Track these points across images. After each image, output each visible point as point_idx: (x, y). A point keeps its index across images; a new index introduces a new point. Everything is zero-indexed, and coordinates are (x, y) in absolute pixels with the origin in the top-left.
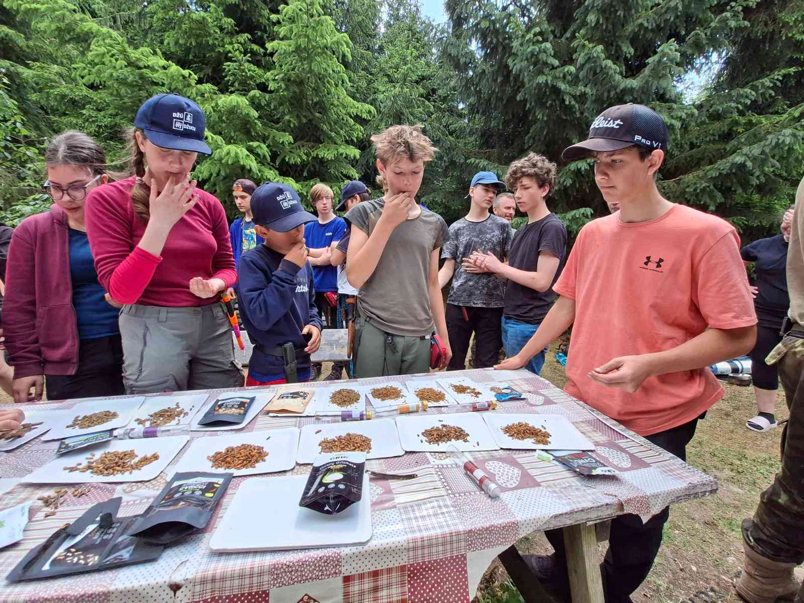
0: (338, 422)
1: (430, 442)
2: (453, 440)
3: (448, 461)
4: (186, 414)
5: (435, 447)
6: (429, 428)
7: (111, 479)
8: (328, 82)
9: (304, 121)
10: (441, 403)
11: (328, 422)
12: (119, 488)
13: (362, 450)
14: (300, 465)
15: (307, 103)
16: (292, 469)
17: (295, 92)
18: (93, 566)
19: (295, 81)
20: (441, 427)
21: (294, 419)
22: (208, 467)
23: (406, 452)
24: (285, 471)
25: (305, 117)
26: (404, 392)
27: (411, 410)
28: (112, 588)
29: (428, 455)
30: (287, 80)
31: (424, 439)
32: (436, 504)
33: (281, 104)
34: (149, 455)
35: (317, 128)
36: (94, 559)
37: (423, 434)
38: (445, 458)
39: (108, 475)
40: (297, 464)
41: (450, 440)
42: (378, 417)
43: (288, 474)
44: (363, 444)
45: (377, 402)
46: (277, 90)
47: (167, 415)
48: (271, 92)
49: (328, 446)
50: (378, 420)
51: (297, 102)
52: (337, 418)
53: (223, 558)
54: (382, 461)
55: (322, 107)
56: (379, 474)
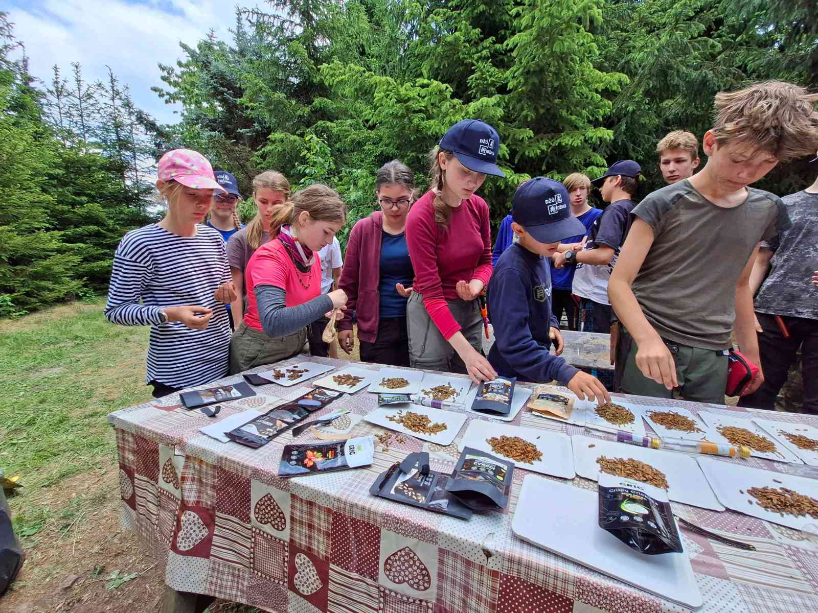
0: (612, 440)
1: (766, 507)
2: (807, 515)
3: (804, 545)
4: (458, 395)
5: (775, 517)
6: (760, 486)
7: (417, 435)
8: (572, 60)
9: (542, 111)
10: (770, 455)
11: (600, 437)
12: (426, 444)
13: (656, 485)
14: (581, 478)
15: (546, 92)
16: (573, 480)
17: (534, 84)
18: (421, 504)
19: (534, 72)
20: (780, 491)
21: (560, 424)
22: (488, 449)
23: (728, 510)
24: (565, 479)
25: (543, 107)
26: (699, 424)
27: (719, 453)
28: (440, 530)
29: (767, 525)
30: (527, 73)
31: (754, 500)
32: (799, 600)
33: (519, 101)
34: (440, 423)
35: (554, 116)
36: (422, 499)
37: (748, 491)
38: (798, 539)
39: (415, 431)
40: (577, 475)
41: (804, 516)
42: (665, 448)
43: (570, 483)
44: (657, 479)
45: (660, 429)
46: (516, 88)
47: (444, 391)
48: (510, 91)
49: (609, 466)
50: (669, 454)
51: (535, 94)
52: (611, 436)
53: (525, 546)
54: (690, 509)
55: (563, 92)
56: (691, 525)
